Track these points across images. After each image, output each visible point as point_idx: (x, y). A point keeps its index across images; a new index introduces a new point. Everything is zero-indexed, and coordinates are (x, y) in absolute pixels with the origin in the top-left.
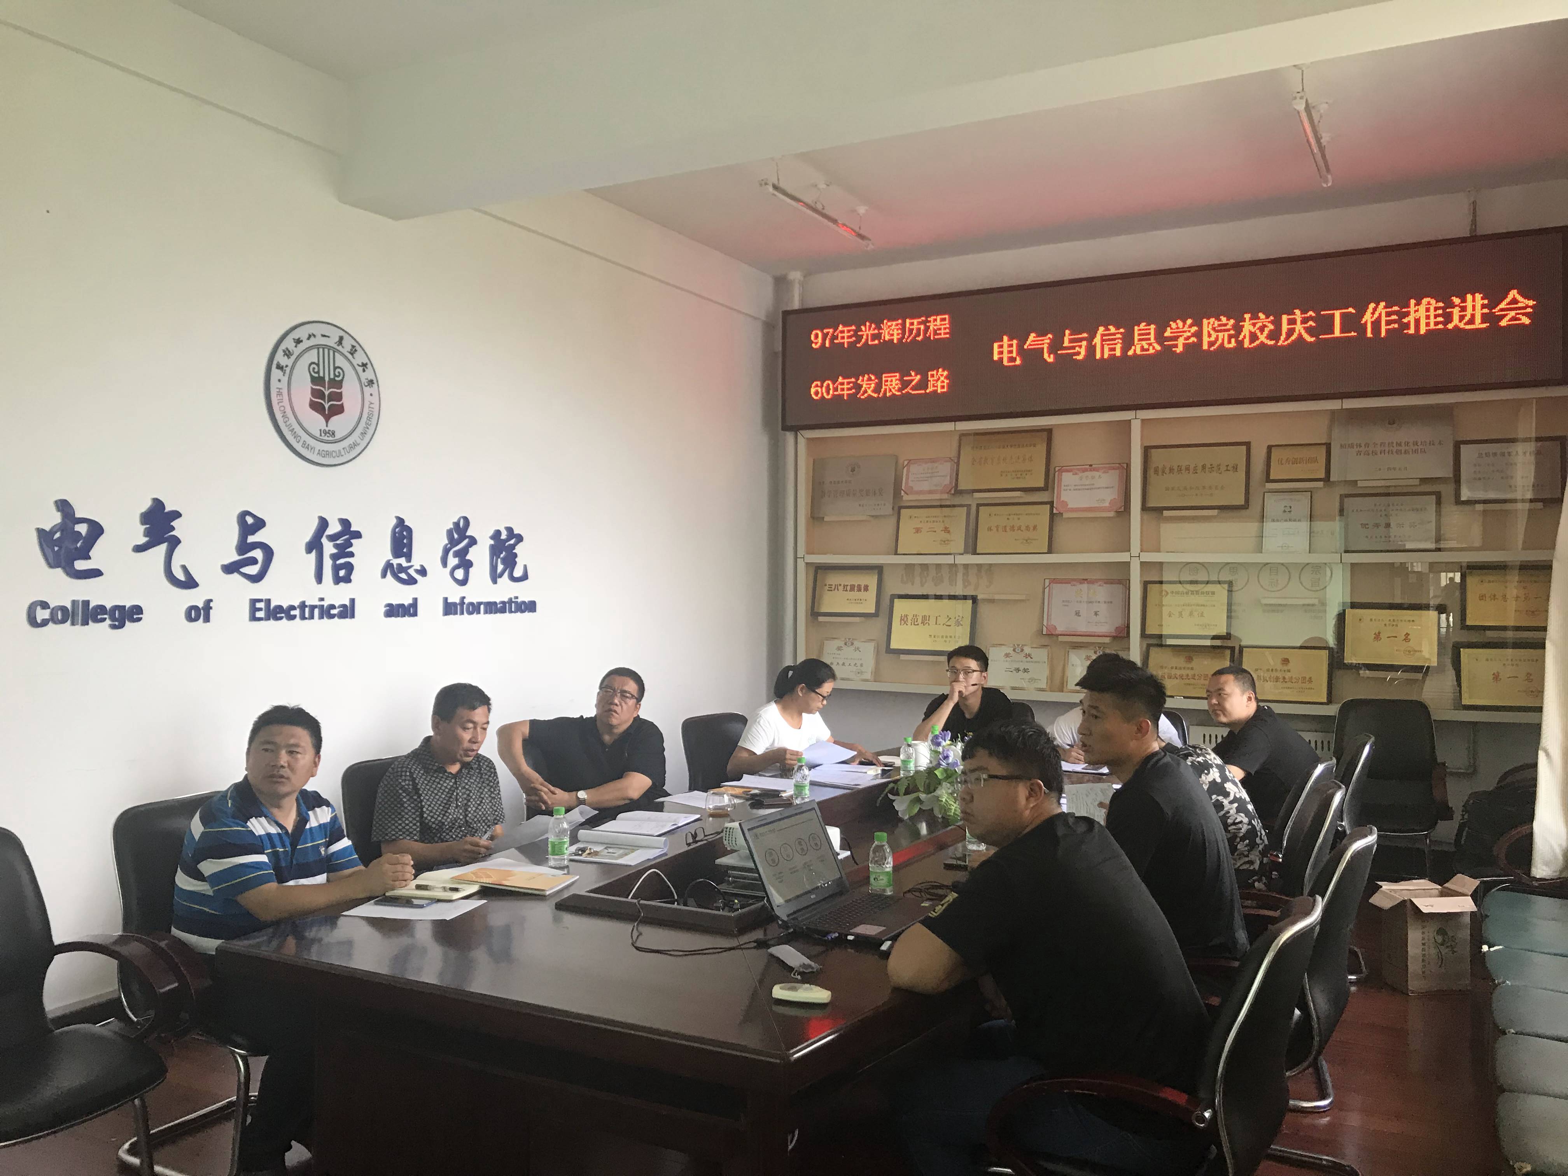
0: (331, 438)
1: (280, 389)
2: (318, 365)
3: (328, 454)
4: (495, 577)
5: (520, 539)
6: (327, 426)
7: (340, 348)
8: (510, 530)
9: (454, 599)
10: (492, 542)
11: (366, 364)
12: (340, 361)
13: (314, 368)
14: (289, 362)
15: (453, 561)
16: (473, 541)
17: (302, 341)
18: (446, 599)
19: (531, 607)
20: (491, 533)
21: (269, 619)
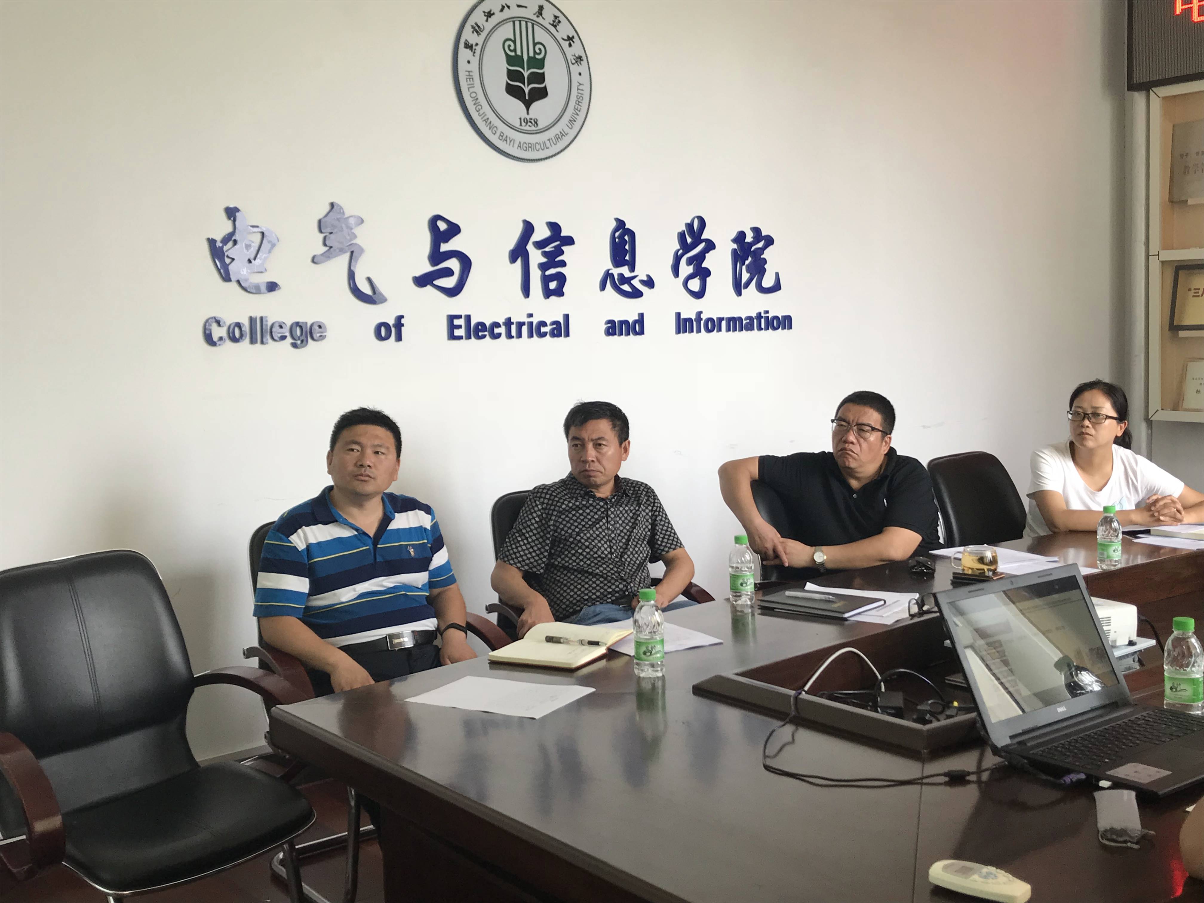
0: (533, 128)
1: (469, 72)
2: (514, 42)
3: (530, 147)
4: (738, 287)
5: (769, 241)
6: (528, 113)
7: (540, 20)
8: (757, 231)
9: (689, 313)
10: (735, 246)
11: (573, 37)
12: (541, 35)
13: (509, 46)
14: (480, 40)
15: (686, 270)
16: (710, 246)
17: (494, 14)
18: (678, 315)
19: (785, 322)
20: (734, 235)
21: (470, 338)
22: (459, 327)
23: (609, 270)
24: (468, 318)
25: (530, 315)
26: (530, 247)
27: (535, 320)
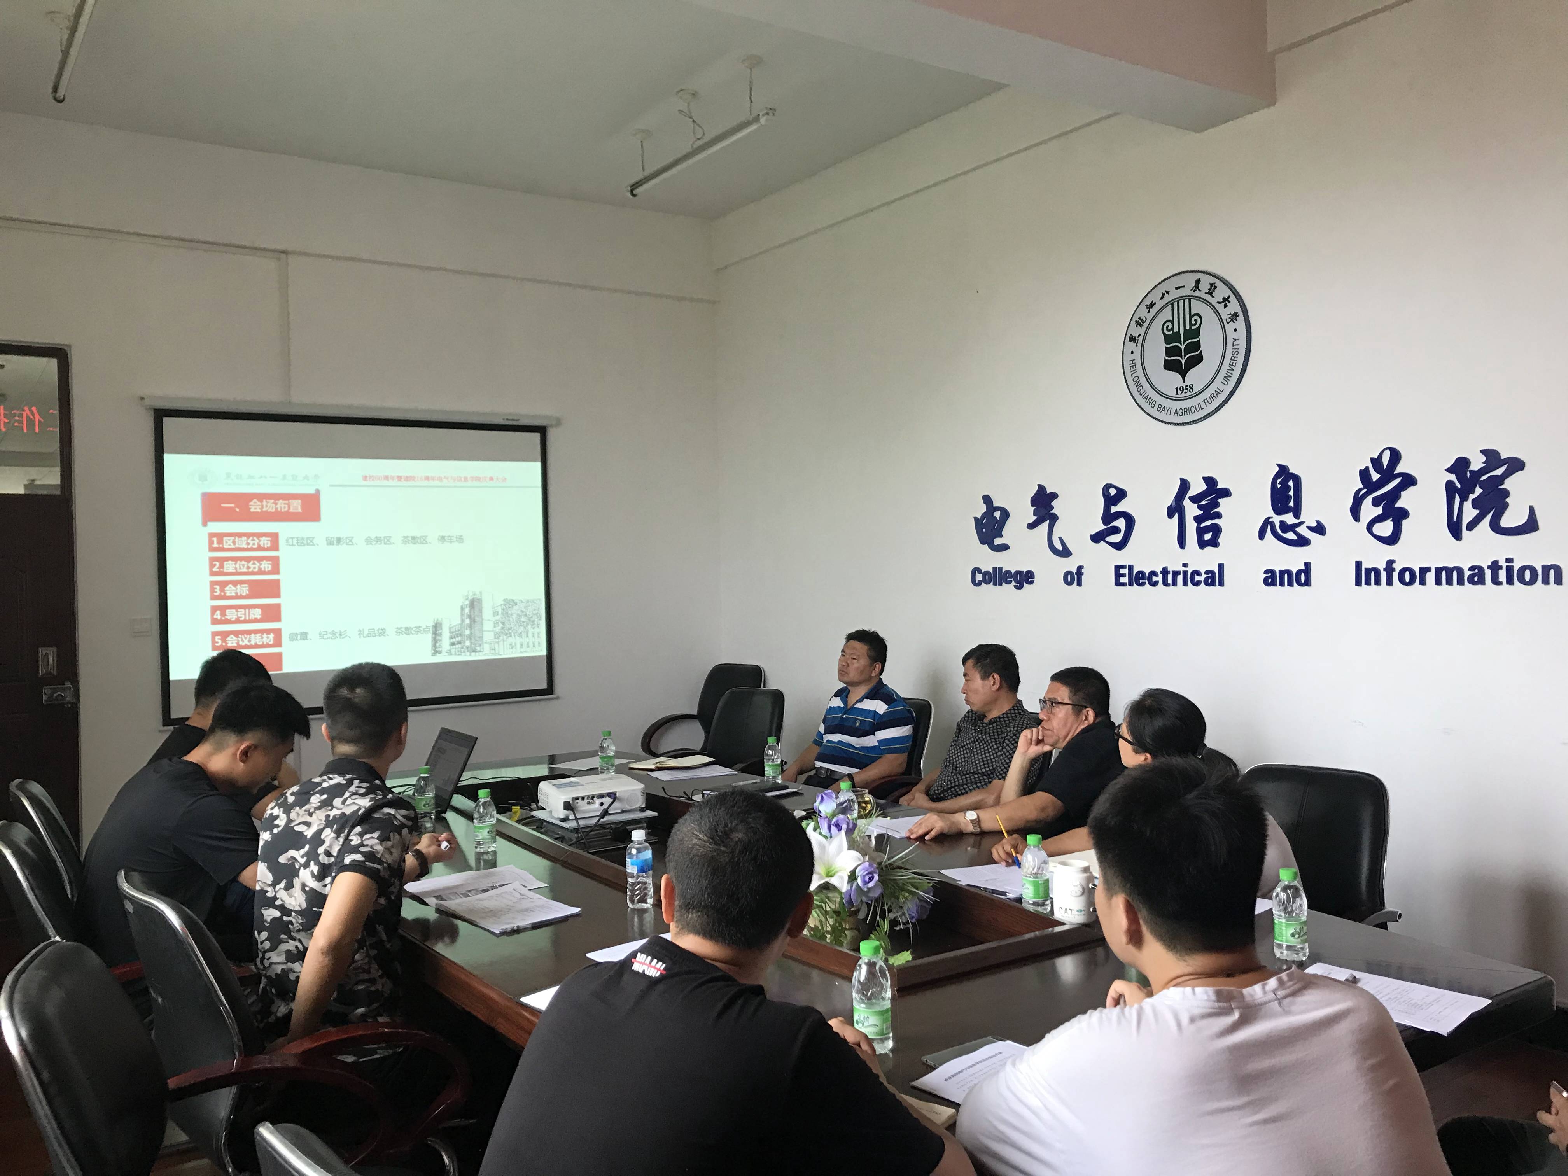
0: (1189, 393)
1: (1132, 360)
2: (1172, 322)
3: (1186, 411)
4: (1458, 529)
5: (1515, 465)
6: (1184, 382)
7: (1197, 293)
8: (1491, 454)
9: (1375, 563)
10: (1451, 477)
12: (1197, 307)
13: (1168, 326)
14: (1142, 331)
16: (1410, 481)
17: (1155, 303)
19: (1548, 575)
20: (1449, 464)
21: (1133, 585)
22: (1123, 575)
23: (1268, 518)
24: (1131, 568)
25: (1185, 565)
26: (1187, 503)
27: (1190, 570)
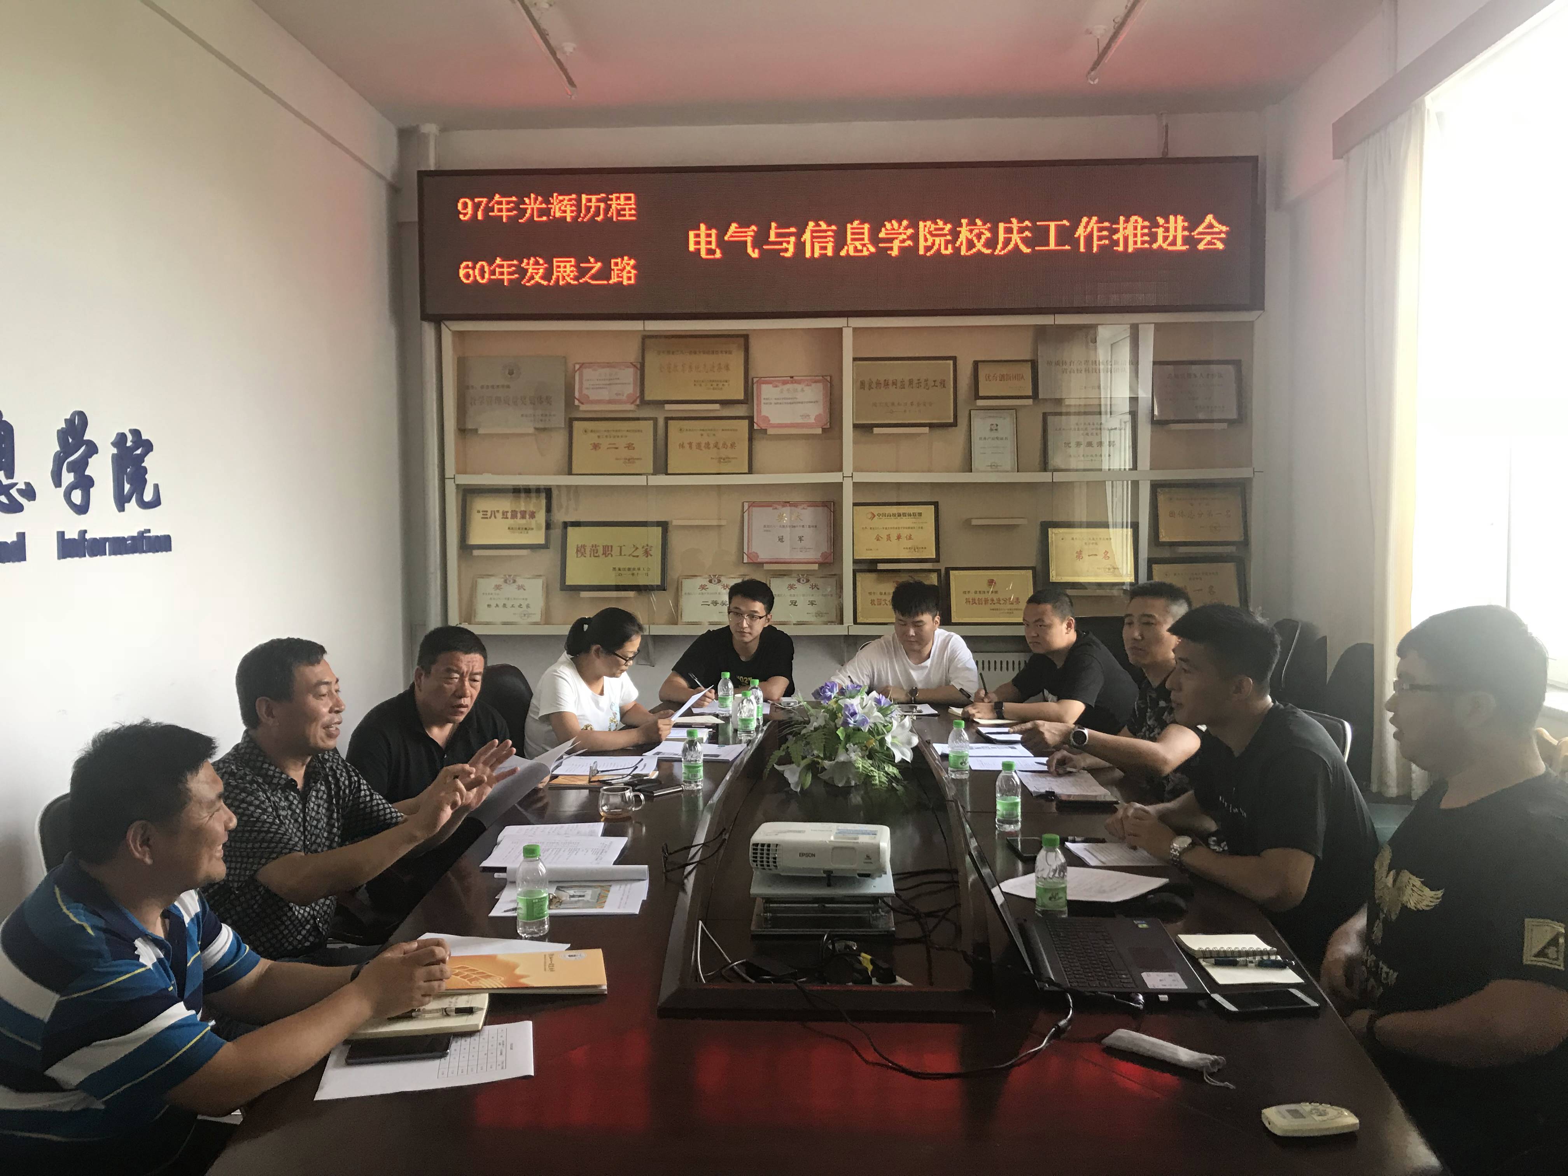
4: (121, 502)
5: (148, 447)
8: (136, 433)
9: (72, 534)
10: (115, 451)
15: (68, 478)
16: (92, 449)
18: (61, 535)
19: (162, 544)
20: (113, 438)
